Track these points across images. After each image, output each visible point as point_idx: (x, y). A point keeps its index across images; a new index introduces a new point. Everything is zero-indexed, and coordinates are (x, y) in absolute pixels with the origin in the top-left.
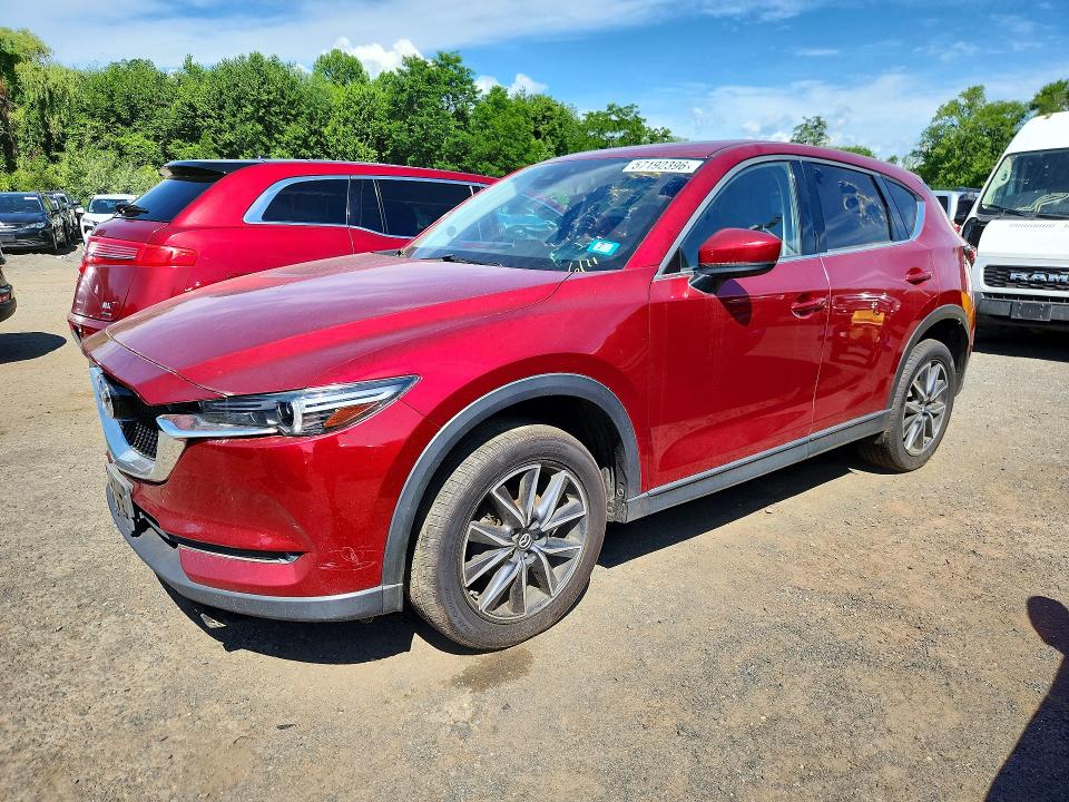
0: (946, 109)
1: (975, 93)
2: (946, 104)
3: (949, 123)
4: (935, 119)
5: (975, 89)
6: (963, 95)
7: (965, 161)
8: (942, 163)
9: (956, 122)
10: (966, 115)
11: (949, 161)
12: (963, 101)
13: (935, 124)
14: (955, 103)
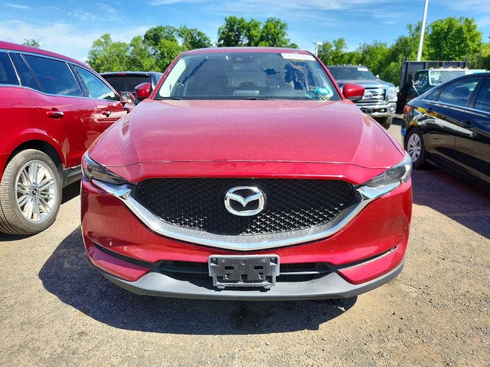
0: (96, 43)
1: (106, 37)
2: (96, 41)
3: (99, 49)
4: (93, 47)
5: (106, 35)
6: (102, 37)
7: (110, 67)
8: (100, 67)
9: (102, 49)
10: (105, 46)
11: (103, 66)
12: (103, 40)
13: (93, 49)
14: (99, 40)
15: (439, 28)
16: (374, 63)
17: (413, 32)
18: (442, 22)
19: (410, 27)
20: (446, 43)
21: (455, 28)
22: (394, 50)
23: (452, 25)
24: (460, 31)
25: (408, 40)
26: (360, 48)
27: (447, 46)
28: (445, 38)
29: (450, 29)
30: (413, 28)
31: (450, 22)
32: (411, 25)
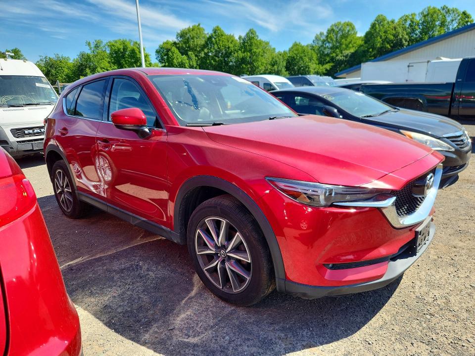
15: (116, 48)
16: (62, 77)
17: (93, 49)
18: (116, 42)
19: (89, 44)
20: (125, 61)
21: (129, 49)
22: (79, 64)
23: (126, 46)
24: (133, 51)
25: (91, 57)
26: (41, 60)
27: (126, 63)
28: (123, 57)
29: (125, 49)
30: (92, 46)
31: (124, 43)
32: (89, 42)
